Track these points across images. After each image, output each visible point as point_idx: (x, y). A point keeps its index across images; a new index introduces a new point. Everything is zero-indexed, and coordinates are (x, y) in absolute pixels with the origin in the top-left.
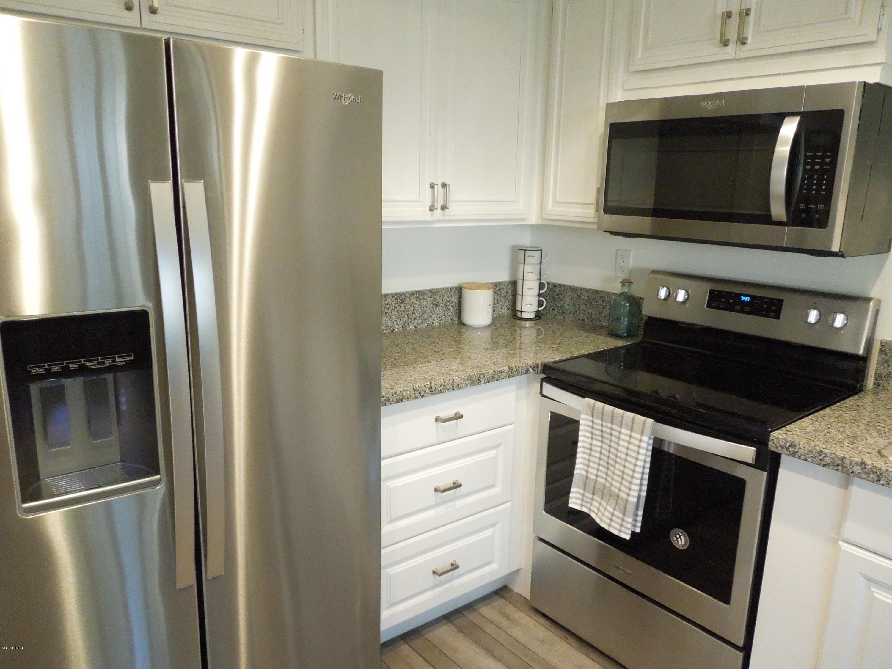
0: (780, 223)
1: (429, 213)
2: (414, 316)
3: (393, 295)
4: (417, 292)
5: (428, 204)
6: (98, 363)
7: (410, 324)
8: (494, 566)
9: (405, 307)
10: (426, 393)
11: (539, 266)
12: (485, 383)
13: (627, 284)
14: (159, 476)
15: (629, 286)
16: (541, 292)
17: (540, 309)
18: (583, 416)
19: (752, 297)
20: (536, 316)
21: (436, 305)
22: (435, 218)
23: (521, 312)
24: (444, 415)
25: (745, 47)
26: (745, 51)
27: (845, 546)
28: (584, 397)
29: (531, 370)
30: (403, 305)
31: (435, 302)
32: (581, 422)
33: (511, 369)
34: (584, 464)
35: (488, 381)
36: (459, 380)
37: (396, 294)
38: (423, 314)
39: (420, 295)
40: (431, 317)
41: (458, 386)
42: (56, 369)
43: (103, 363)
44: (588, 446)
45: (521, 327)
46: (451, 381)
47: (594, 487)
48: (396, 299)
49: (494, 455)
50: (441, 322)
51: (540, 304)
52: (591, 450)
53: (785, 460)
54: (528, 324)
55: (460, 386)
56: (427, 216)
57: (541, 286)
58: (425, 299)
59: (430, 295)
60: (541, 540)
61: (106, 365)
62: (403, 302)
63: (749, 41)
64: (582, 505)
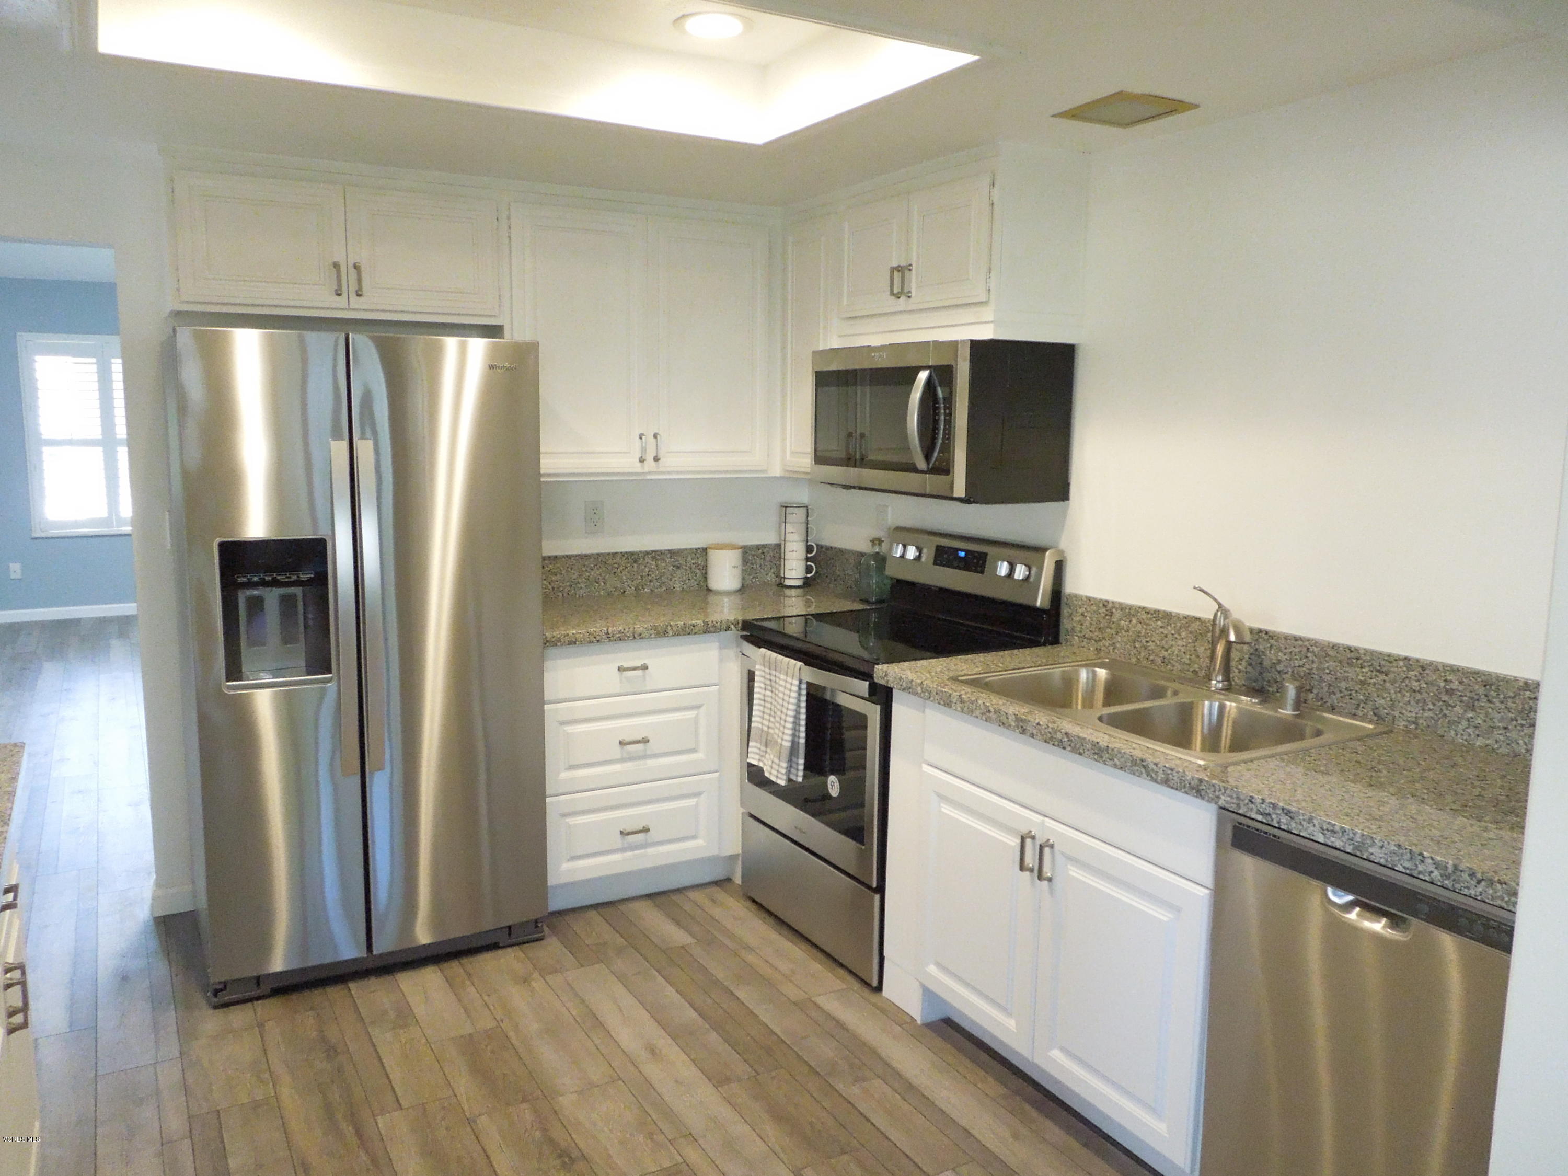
0: (922, 472)
1: (639, 464)
2: (650, 578)
3: (623, 554)
4: (653, 551)
5: (638, 455)
6: (287, 577)
7: (645, 587)
8: (700, 842)
9: (638, 567)
10: (602, 638)
11: (804, 526)
12: (673, 636)
13: (877, 542)
14: (330, 675)
15: (880, 544)
16: (809, 555)
17: (808, 575)
18: (758, 667)
19: (967, 551)
20: (804, 584)
21: (678, 568)
22: (646, 470)
23: (784, 578)
24: (626, 665)
25: (911, 300)
26: (912, 304)
27: (926, 768)
28: (760, 647)
29: (732, 626)
30: (635, 565)
31: (676, 564)
32: (757, 673)
33: (706, 624)
34: (760, 716)
35: (677, 634)
36: (641, 629)
37: (626, 553)
38: (661, 577)
39: (657, 555)
40: (671, 580)
41: (640, 635)
42: (255, 579)
43: (290, 578)
44: (762, 697)
45: (785, 596)
46: (631, 630)
47: (767, 739)
48: (627, 558)
49: (694, 716)
50: (685, 587)
51: (809, 570)
52: (764, 701)
53: (896, 694)
54: (793, 592)
55: (643, 635)
56: (638, 468)
57: (809, 549)
58: (664, 559)
59: (669, 555)
60: (752, 816)
61: (292, 580)
62: (635, 561)
63: (913, 294)
64: (759, 760)
